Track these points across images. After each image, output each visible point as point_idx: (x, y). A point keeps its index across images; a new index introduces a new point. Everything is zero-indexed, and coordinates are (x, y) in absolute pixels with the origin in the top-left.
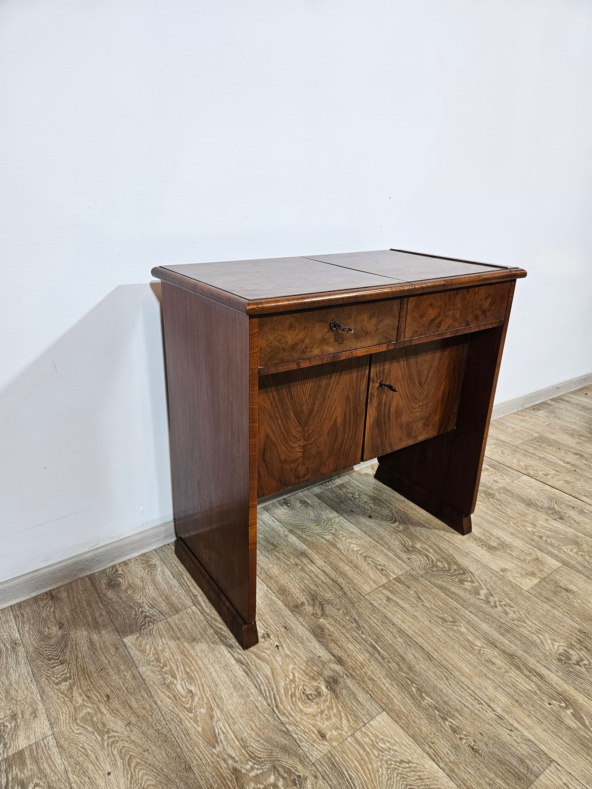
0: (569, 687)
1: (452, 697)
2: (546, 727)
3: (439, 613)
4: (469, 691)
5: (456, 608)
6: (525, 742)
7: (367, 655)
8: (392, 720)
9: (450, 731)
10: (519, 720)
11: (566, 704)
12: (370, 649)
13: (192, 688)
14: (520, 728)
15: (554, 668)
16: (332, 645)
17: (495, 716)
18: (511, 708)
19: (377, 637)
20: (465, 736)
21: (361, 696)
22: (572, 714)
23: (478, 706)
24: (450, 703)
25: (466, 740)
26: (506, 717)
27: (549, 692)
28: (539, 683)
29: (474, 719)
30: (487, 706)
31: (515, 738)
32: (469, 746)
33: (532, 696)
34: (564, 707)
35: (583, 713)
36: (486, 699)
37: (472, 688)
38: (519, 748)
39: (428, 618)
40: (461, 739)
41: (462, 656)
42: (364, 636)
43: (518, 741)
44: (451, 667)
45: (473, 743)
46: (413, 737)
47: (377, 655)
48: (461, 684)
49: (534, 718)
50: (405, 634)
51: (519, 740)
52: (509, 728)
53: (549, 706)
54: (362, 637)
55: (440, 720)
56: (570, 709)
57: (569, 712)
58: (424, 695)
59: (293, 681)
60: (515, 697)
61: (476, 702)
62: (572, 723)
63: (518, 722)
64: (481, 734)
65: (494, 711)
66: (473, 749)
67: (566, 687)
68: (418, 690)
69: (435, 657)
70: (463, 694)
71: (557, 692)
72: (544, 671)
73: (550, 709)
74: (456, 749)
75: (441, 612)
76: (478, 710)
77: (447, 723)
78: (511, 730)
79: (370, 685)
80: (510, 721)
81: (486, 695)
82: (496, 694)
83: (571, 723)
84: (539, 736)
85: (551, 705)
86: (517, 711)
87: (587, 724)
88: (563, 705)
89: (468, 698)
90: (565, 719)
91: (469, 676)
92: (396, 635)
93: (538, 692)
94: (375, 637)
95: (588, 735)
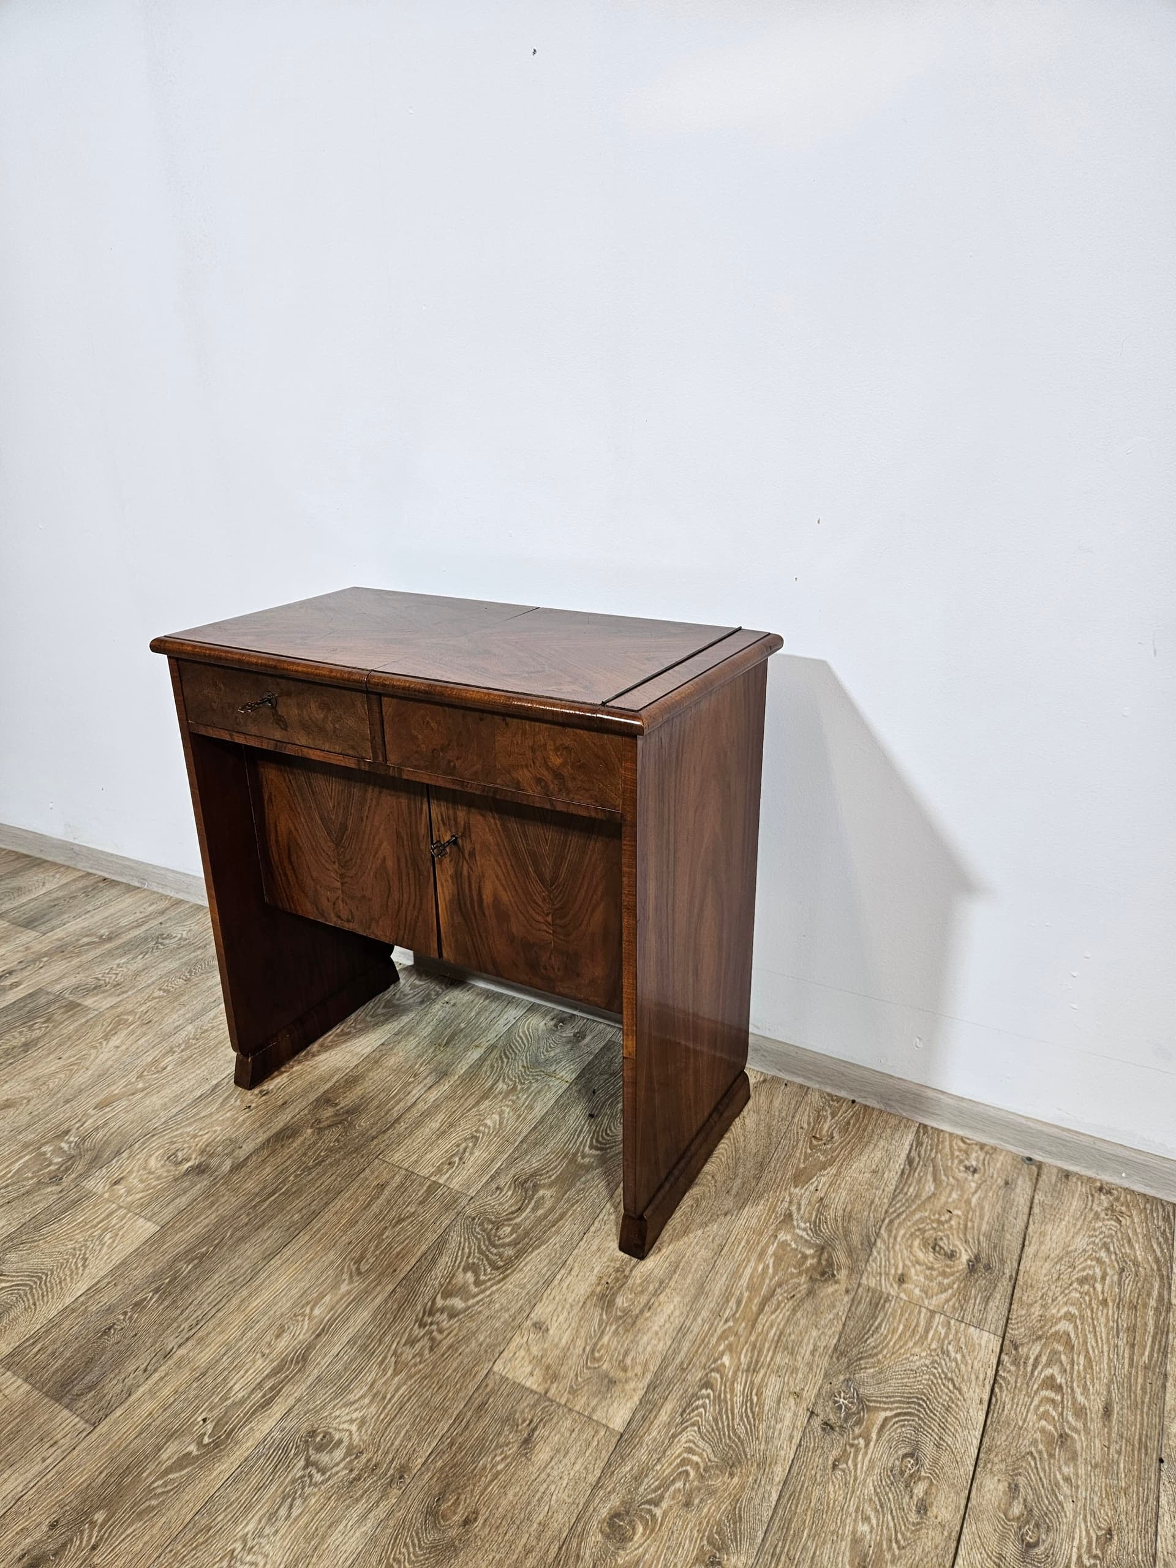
0: (248, 1449)
1: (198, 1293)
2: (156, 1416)
3: (374, 1251)
4: (214, 1311)
5: (395, 1271)
6: (126, 1389)
7: (257, 1190)
8: (148, 1237)
9: (137, 1299)
10: (166, 1379)
11: (209, 1444)
12: (269, 1190)
13: (168, 1068)
14: (151, 1382)
15: (289, 1424)
16: (266, 1152)
17: (171, 1347)
18: (189, 1366)
19: (295, 1192)
20: (131, 1318)
21: (183, 1201)
22: (189, 1453)
23: (185, 1325)
24: (186, 1294)
25: (124, 1320)
26: (170, 1362)
27: (231, 1419)
28: (248, 1405)
29: (161, 1324)
30: (187, 1336)
31: (132, 1376)
32: (114, 1324)
33: (218, 1394)
34: (202, 1441)
35: (192, 1470)
36: (200, 1334)
37: (220, 1314)
38: (115, 1382)
39: (357, 1239)
40: (125, 1313)
41: (283, 1294)
42: (291, 1178)
43: (126, 1380)
44: (257, 1283)
45: (119, 1328)
46: (123, 1263)
47: (258, 1200)
48: (224, 1301)
49: (172, 1399)
50: (309, 1220)
51: (129, 1382)
52: (149, 1368)
53: (200, 1419)
54: (290, 1176)
55: (153, 1286)
56: (198, 1450)
57: (193, 1448)
58: (196, 1262)
59: (195, 1136)
60: (211, 1372)
61: (194, 1323)
62: (170, 1452)
63: (162, 1378)
64: (136, 1335)
65: (180, 1346)
66: (109, 1329)
67: (249, 1444)
68: (203, 1255)
69: (272, 1262)
70: (205, 1305)
71: (232, 1430)
72: (278, 1409)
73: (196, 1419)
74: (108, 1310)
75: (378, 1252)
76: (179, 1327)
77: (151, 1294)
78: (145, 1371)
79: (202, 1205)
80: (163, 1368)
81: (209, 1333)
82: (213, 1345)
83: (168, 1450)
84: (139, 1407)
85: (202, 1422)
86: (186, 1375)
87: (171, 1476)
88: (206, 1440)
89: (199, 1313)
90: (176, 1443)
91: (242, 1308)
92: (304, 1211)
93: (229, 1402)
94: (294, 1190)
95: (147, 1477)
